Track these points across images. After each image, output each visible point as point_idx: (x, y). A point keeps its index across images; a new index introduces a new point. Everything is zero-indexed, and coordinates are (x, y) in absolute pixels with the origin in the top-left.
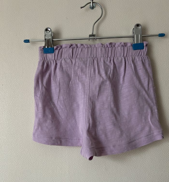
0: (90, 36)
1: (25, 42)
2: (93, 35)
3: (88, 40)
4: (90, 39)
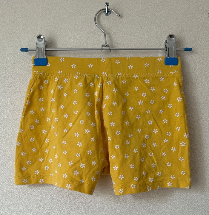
0: (103, 46)
1: (21, 51)
2: (106, 45)
3: (101, 51)
4: (102, 50)
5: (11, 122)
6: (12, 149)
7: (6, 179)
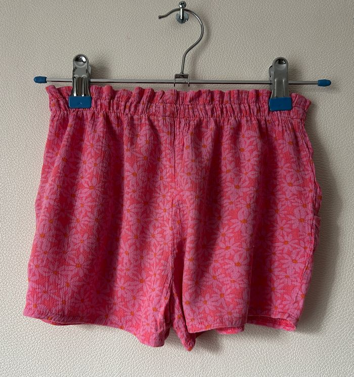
4: (175, 83)
5: (17, 206)
6: (18, 254)
7: (7, 308)
